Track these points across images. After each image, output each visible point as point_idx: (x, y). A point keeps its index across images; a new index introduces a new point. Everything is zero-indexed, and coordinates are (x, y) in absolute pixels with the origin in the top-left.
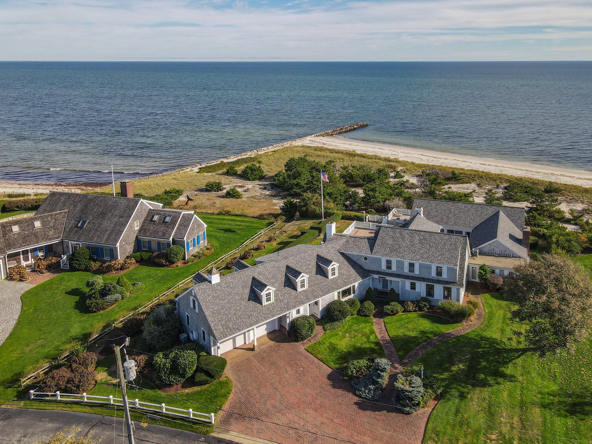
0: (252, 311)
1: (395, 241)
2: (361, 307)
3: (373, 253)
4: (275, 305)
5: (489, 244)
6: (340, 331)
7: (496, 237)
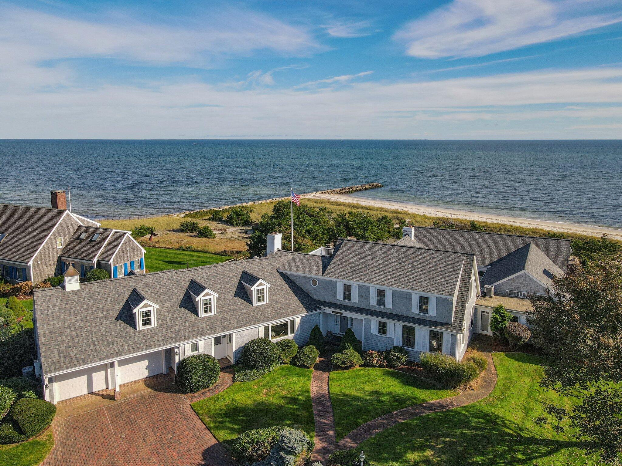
0: (116, 337)
1: (360, 259)
2: (298, 353)
3: (325, 274)
4: (157, 331)
5: (511, 280)
6: (255, 384)
7: (524, 269)
